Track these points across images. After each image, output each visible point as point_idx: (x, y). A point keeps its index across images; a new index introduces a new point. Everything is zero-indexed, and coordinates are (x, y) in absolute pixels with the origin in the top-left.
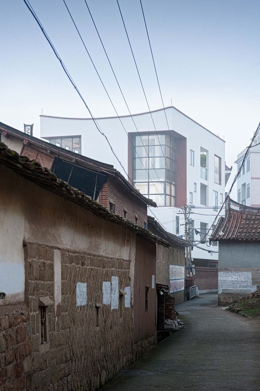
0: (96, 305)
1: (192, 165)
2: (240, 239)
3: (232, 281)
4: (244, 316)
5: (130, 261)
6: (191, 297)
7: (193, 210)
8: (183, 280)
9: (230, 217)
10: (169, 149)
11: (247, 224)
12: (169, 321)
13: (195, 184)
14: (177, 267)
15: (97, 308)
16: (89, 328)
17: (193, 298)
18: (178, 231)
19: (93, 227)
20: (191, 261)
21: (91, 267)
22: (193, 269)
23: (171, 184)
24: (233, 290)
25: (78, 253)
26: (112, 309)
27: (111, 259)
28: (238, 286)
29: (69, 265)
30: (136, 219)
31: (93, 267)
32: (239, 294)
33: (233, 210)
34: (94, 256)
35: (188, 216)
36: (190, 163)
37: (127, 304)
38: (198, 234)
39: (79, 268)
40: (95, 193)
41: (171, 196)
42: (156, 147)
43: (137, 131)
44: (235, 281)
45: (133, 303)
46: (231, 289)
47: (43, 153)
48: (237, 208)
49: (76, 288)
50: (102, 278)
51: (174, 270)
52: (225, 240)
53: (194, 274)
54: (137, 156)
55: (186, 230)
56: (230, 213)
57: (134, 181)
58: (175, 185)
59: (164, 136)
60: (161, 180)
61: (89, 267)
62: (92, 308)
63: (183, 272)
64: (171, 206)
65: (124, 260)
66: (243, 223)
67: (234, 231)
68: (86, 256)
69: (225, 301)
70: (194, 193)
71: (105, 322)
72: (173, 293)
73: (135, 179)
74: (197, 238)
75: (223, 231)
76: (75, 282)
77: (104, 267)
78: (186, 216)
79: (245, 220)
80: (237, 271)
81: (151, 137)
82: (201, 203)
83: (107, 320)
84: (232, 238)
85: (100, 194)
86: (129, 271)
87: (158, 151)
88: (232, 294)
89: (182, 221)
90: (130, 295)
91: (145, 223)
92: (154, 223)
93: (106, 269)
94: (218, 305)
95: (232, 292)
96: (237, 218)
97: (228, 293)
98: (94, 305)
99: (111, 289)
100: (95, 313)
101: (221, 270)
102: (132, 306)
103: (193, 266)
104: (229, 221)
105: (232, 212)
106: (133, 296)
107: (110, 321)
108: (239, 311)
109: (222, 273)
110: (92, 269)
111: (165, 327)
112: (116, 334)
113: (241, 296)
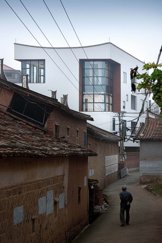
0: (32, 218)
1: (125, 82)
2: (155, 139)
3: (149, 167)
4: (155, 195)
5: (64, 175)
6: (122, 177)
7: (125, 114)
8: (117, 164)
9: (148, 123)
10: (108, 71)
11: (160, 128)
12: (97, 207)
13: (127, 95)
14: (112, 156)
15: (33, 220)
16: (25, 236)
17: (124, 176)
18: (114, 129)
19: (30, 162)
20: (124, 150)
21: (28, 192)
22: (125, 155)
23: (109, 95)
24: (150, 173)
25: (15, 186)
26: (47, 215)
27: (46, 179)
28: (153, 170)
29: (7, 198)
30: (78, 131)
31: (29, 192)
32: (154, 176)
33: (150, 118)
34: (31, 183)
35: (121, 119)
36: (123, 81)
37: (61, 206)
38: (129, 131)
39: (17, 197)
40: (44, 118)
41: (109, 104)
42: (99, 70)
43: (87, 58)
44: (152, 167)
45: (66, 203)
46: (149, 172)
47: (6, 89)
48: (154, 117)
49: (13, 212)
50: (38, 196)
51: (109, 159)
52: (144, 139)
53: (126, 158)
54: (85, 76)
55: (120, 128)
56: (148, 120)
57: (84, 93)
58: (112, 96)
59: (104, 62)
60: (102, 93)
61: (25, 193)
62: (28, 221)
63: (117, 158)
64: (109, 111)
65: (58, 176)
66: (157, 127)
67: (151, 133)
68: (22, 186)
69: (144, 181)
70: (126, 102)
71: (41, 226)
72: (109, 175)
73: (84, 92)
74: (129, 133)
75: (143, 133)
76: (12, 208)
77: (40, 188)
78: (119, 119)
79: (159, 125)
80: (153, 160)
81: (95, 63)
82: (132, 109)
83: (42, 225)
84: (149, 138)
85: (48, 119)
86: (63, 183)
87: (100, 73)
88: (149, 176)
89: (117, 122)
90: (64, 198)
91: (85, 132)
92: (92, 132)
93: (41, 189)
94: (140, 184)
95: (149, 175)
96: (153, 124)
97: (146, 176)
98: (30, 219)
99: (47, 201)
100: (31, 223)
101: (142, 160)
102: (66, 206)
103: (125, 153)
104: (148, 125)
105: (150, 119)
106: (66, 199)
107: (45, 224)
108: (152, 190)
109: (142, 162)
110: (28, 193)
111: (95, 211)
112: (50, 231)
113: (155, 177)
